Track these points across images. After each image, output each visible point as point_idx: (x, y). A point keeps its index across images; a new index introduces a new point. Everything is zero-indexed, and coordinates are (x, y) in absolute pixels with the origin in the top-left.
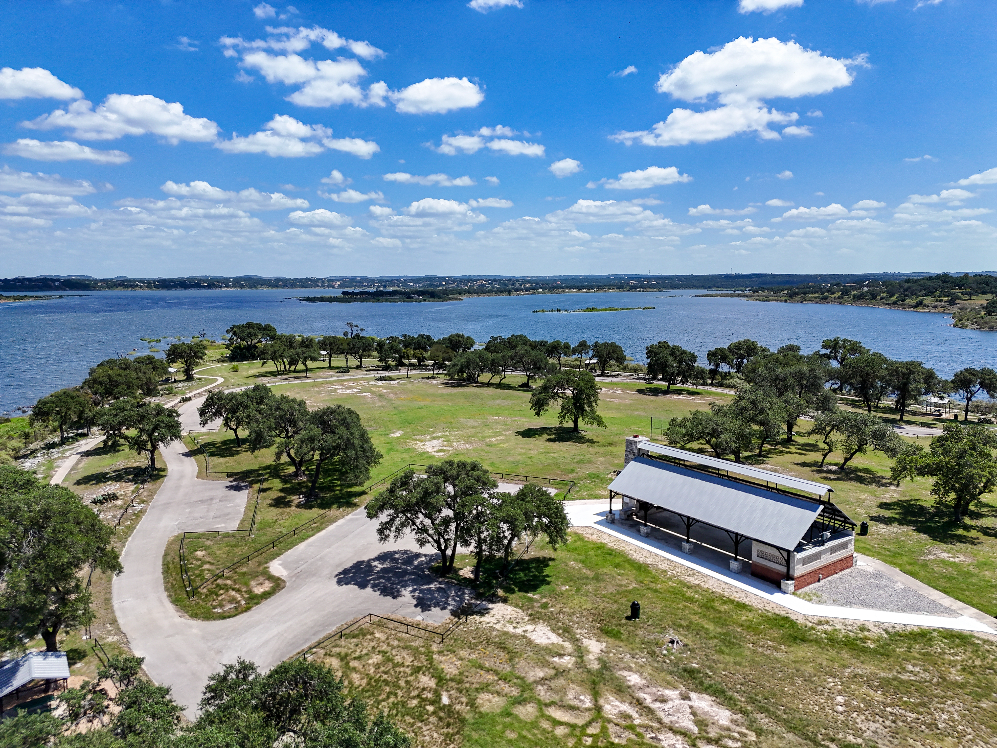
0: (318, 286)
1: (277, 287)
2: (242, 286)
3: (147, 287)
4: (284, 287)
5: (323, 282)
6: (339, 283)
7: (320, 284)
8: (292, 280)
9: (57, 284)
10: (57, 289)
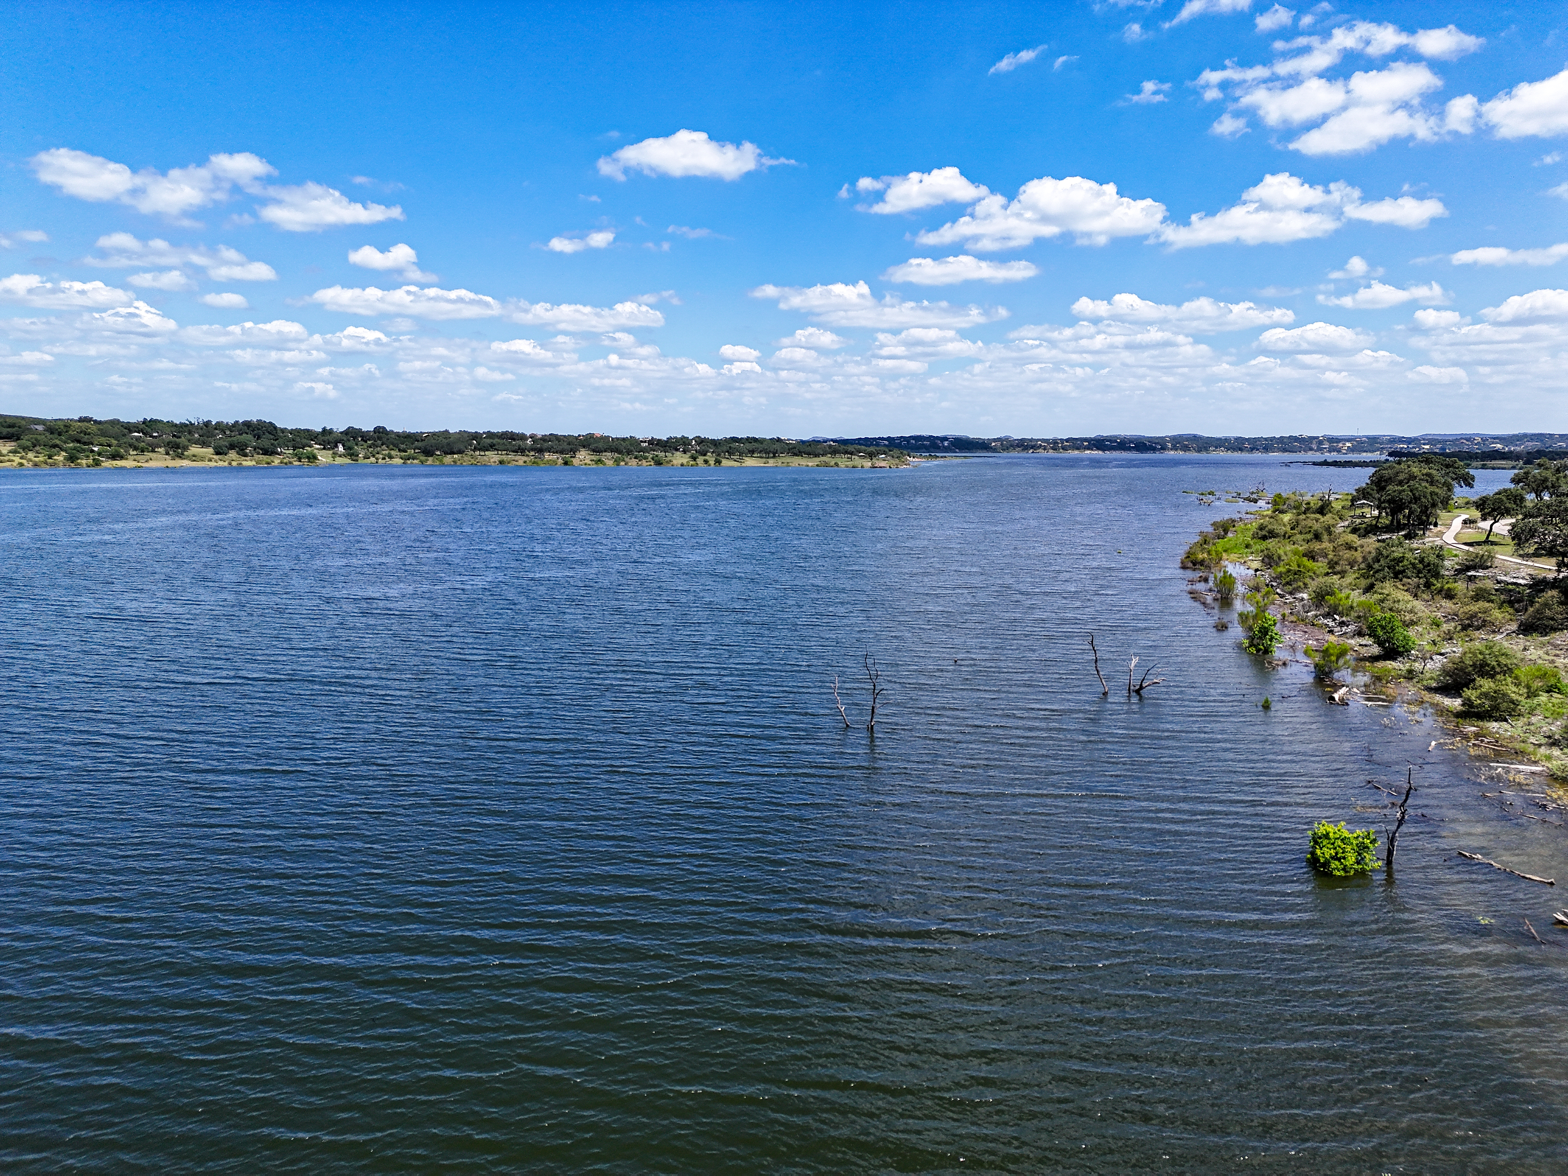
0: (1311, 449)
1: (1241, 450)
2: (1186, 448)
3: (1052, 448)
4: (1252, 450)
5: (1321, 443)
6: (1348, 444)
7: (1314, 446)
8: (1266, 439)
9: (946, 443)
10: (946, 450)
